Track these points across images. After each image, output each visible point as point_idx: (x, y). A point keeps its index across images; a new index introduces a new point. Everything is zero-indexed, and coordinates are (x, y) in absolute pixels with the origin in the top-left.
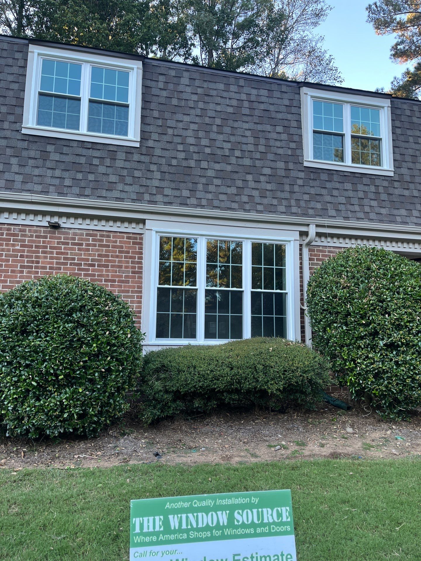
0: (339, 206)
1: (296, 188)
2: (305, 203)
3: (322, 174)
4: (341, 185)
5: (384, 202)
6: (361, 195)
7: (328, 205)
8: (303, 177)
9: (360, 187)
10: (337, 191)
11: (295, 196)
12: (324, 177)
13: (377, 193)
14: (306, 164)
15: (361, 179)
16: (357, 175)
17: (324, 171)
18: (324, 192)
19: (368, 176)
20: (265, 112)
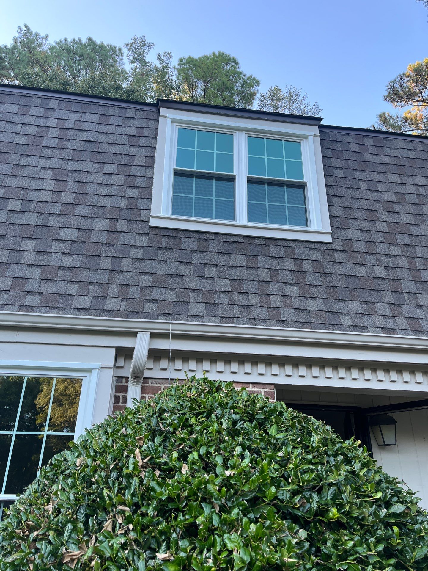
0: (216, 296)
1: (126, 264)
2: (141, 291)
3: (185, 240)
4: (225, 257)
5: (313, 289)
6: (264, 275)
7: (192, 294)
8: (145, 244)
9: (262, 261)
10: (213, 269)
11: (121, 279)
12: (190, 244)
13: (299, 272)
14: (153, 222)
15: (267, 248)
16: (257, 241)
17: (191, 235)
18: (185, 270)
19: (280, 243)
20: (88, 144)
